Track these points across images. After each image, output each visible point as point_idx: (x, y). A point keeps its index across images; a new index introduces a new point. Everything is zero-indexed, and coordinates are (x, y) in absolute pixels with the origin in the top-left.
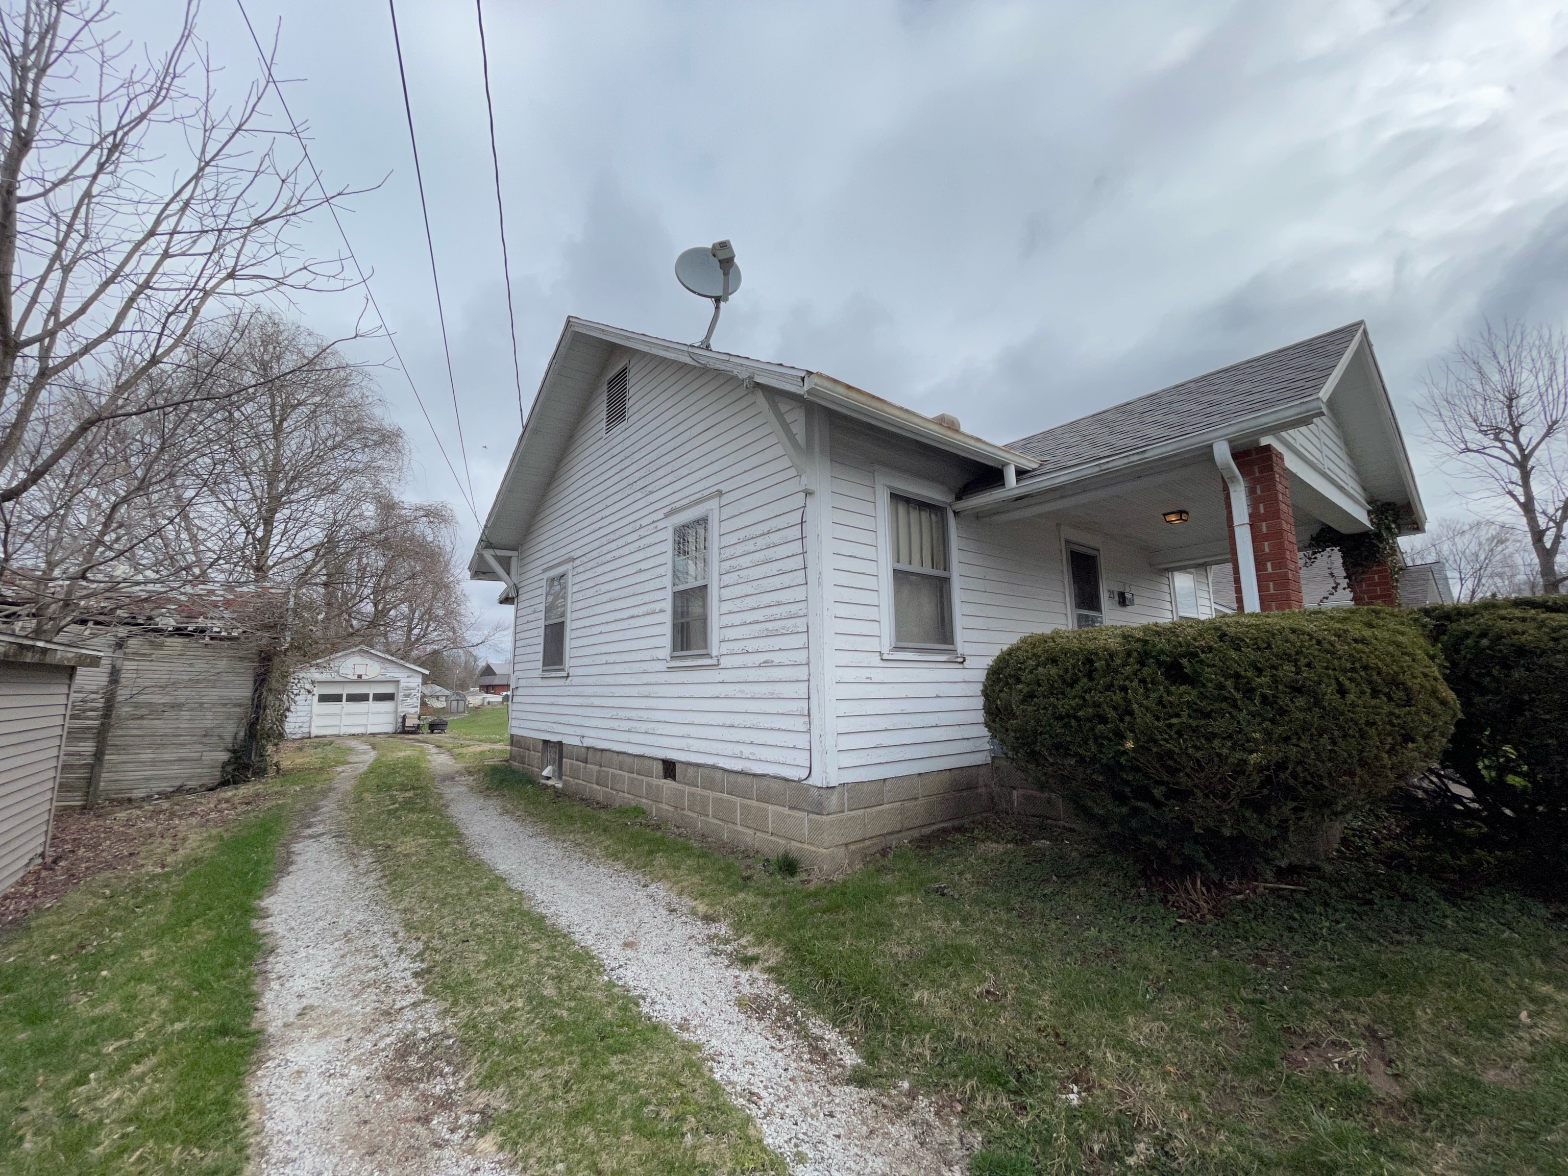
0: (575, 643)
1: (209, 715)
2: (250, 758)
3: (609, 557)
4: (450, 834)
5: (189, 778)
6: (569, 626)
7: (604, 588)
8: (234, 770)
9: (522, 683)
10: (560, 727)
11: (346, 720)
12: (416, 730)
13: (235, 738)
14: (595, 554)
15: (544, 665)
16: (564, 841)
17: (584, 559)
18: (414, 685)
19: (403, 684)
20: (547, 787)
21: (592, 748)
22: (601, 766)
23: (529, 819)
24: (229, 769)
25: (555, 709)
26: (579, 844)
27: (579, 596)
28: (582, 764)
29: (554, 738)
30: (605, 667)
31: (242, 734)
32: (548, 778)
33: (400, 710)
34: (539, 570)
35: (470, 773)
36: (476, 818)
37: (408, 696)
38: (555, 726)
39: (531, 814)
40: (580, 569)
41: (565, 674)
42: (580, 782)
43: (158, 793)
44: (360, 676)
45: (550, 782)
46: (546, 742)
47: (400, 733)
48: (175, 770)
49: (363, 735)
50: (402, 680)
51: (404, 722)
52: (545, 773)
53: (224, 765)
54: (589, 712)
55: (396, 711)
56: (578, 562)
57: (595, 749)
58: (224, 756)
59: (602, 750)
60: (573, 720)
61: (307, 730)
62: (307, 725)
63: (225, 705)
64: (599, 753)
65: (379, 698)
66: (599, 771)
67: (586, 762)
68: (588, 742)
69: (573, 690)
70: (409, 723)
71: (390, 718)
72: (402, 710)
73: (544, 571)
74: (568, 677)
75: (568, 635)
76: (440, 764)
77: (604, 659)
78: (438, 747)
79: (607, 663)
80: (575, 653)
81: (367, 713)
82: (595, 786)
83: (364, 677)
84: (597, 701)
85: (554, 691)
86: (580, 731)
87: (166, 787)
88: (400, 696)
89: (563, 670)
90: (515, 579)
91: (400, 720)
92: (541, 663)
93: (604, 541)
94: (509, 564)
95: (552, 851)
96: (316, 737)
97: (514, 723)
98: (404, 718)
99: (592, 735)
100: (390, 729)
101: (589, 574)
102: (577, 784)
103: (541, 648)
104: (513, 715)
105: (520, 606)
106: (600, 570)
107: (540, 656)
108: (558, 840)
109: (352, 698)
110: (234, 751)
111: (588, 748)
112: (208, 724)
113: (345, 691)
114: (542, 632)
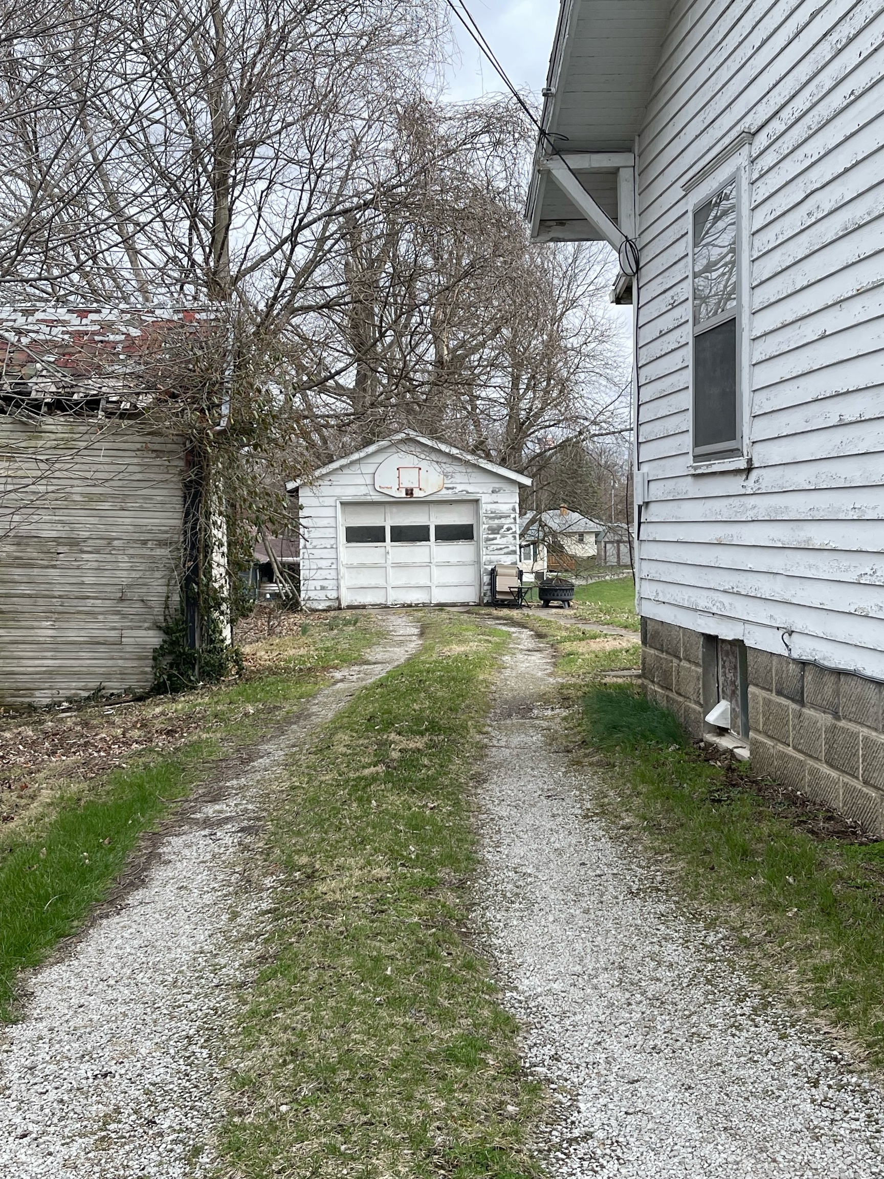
0: (765, 376)
1: (124, 562)
2: (192, 645)
3: (837, 100)
4: (450, 859)
5: (108, 676)
6: (748, 328)
7: (826, 200)
8: (171, 665)
9: (656, 490)
10: (739, 603)
11: (396, 578)
12: (515, 599)
13: (167, 607)
14: (801, 103)
15: (697, 443)
16: (711, 925)
17: (777, 126)
18: (505, 508)
19: (485, 507)
20: (713, 753)
21: (814, 664)
22: (837, 717)
23: (646, 839)
24: (165, 662)
25: (726, 557)
26: (747, 944)
27: (769, 238)
28: (794, 706)
29: (727, 632)
30: (838, 435)
31: (176, 598)
32: (722, 731)
33: (484, 559)
34: (677, 192)
35: (565, 701)
36: (528, 819)
37: (495, 530)
38: (726, 599)
39: (654, 828)
40: (769, 159)
41: (742, 464)
42: (790, 751)
43: (69, 700)
44: (409, 492)
45: (725, 743)
46: (711, 640)
47: (488, 605)
48: (86, 660)
49: (425, 605)
50: (485, 499)
51: (493, 583)
52: (713, 717)
53: (158, 654)
54: (800, 564)
55: (478, 562)
56: (762, 140)
57: (821, 670)
58: (154, 639)
59: (839, 673)
60: (766, 586)
61: (333, 595)
62: (330, 584)
63: (145, 542)
64: (830, 680)
65: (449, 534)
66: (832, 730)
67: (802, 703)
68: (802, 648)
69: (763, 506)
70: (502, 585)
71: (468, 575)
72: (490, 558)
73: (688, 188)
74: (749, 470)
75: (747, 353)
76: (520, 676)
77: (834, 411)
78: (540, 636)
79: (842, 424)
80: (765, 402)
81: (428, 565)
82: (825, 769)
83: (417, 493)
84: (819, 535)
85: (723, 510)
86: (782, 617)
87: (77, 687)
88: (482, 532)
89: (736, 452)
90: (628, 226)
91: (486, 579)
92: (689, 439)
93: (825, 51)
94: (614, 189)
95: (672, 952)
96: (350, 607)
97: (646, 589)
98: (493, 574)
99: (813, 629)
100: (469, 595)
101: (790, 168)
102: (783, 756)
103: (687, 400)
104: (643, 569)
105: (645, 296)
106: (815, 148)
107: (687, 422)
108: (696, 916)
109: (403, 535)
110: (167, 631)
111: (804, 664)
112: (124, 577)
113: (389, 520)
114: (688, 353)
